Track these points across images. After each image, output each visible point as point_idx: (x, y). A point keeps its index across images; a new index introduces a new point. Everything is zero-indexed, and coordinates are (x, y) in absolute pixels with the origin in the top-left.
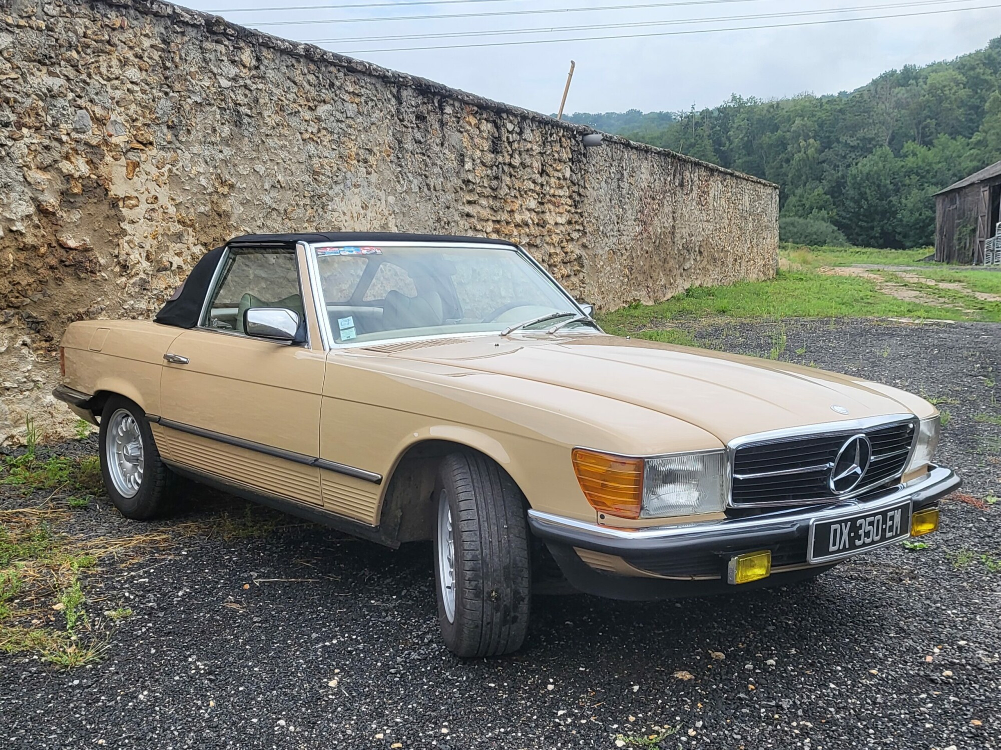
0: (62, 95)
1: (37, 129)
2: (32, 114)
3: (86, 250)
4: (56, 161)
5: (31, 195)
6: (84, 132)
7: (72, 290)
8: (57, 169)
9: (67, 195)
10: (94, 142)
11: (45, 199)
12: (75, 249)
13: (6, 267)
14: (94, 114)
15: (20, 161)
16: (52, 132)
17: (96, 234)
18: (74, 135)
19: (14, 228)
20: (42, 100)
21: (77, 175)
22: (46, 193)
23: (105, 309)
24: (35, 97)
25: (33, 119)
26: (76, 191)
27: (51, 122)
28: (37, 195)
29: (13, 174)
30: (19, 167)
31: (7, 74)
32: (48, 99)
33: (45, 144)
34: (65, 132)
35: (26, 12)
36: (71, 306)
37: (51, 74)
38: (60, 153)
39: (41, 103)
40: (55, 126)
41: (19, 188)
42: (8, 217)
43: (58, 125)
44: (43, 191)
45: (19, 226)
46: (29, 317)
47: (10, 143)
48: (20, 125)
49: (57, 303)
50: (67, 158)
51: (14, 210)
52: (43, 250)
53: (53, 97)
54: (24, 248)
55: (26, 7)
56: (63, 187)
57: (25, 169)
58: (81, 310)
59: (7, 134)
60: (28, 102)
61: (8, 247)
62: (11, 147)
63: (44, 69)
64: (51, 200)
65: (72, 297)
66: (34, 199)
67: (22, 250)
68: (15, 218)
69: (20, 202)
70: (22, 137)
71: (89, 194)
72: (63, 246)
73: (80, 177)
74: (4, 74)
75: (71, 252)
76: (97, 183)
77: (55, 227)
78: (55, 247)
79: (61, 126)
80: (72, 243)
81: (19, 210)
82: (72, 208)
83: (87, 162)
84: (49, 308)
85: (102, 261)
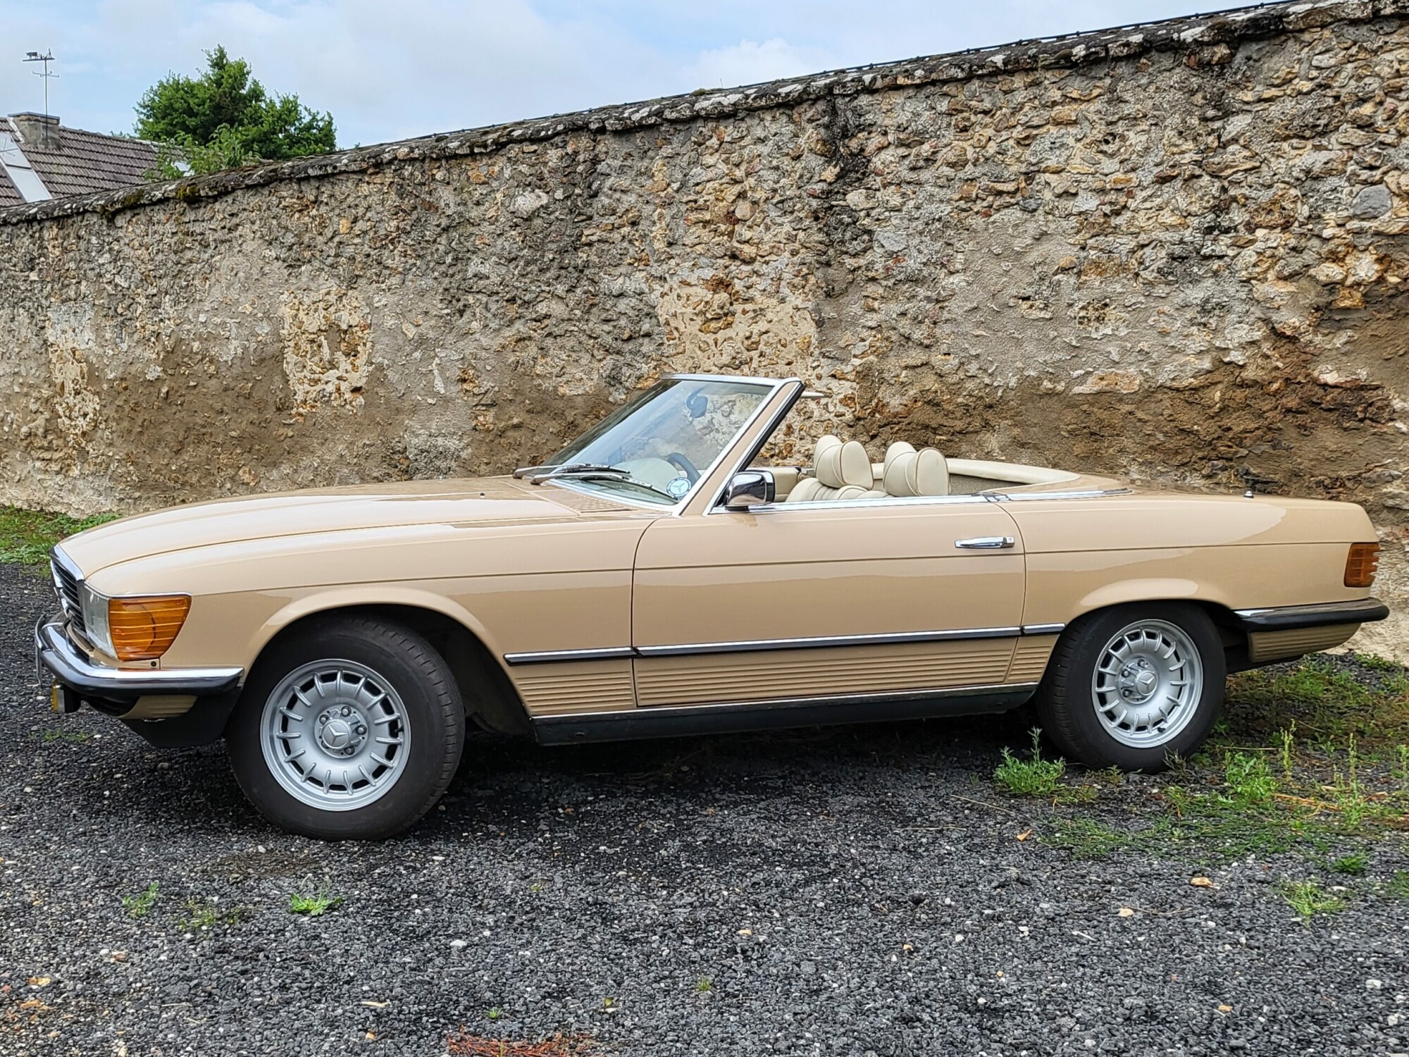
0: (1335, 172)
1: (1286, 227)
2: (1276, 208)
3: (1360, 388)
4: (1308, 266)
5: (1259, 314)
6: (1376, 217)
7: (1328, 444)
8: (1309, 276)
9: (1331, 310)
10: (1395, 229)
11: (1283, 319)
12: (1335, 386)
13: (1210, 407)
14: (1399, 188)
15: (1244, 273)
16: (1310, 226)
17: (1392, 364)
18: (1354, 224)
19: (1226, 360)
20: (1295, 187)
21: (1349, 282)
22: (1284, 311)
23: (1399, 477)
24: (1282, 186)
25: (1277, 215)
26: (1347, 303)
27: (1306, 214)
28: (1269, 315)
29: (1232, 291)
30: (1241, 281)
31: (1236, 166)
32: (1308, 183)
33: (1291, 246)
34: (1333, 223)
35: (1278, 78)
36: (1325, 467)
37: (1317, 148)
38: (1318, 253)
39: (1293, 192)
40: (1314, 217)
41: (1239, 308)
42: (1217, 344)
43: (1319, 217)
44: (1278, 308)
45: (1237, 357)
46: (1247, 473)
47: (1231, 253)
48: (1250, 228)
49: (1299, 460)
50: (1335, 257)
51: (1229, 337)
52: (1275, 386)
53: (1317, 178)
54: (1243, 385)
55: (1277, 71)
56: (1322, 301)
57: (1253, 282)
58: (1344, 474)
59: (1229, 241)
60: (1265, 196)
61: (1219, 382)
62: (1235, 257)
63: (1310, 144)
64: (1290, 320)
65: (1326, 454)
66: (1267, 321)
67: (1241, 386)
68: (1231, 346)
69: (1237, 326)
70: (1252, 242)
71: (1378, 306)
72: (1315, 382)
73: (1359, 284)
74: (1232, 167)
75: (1330, 390)
76: (1397, 288)
77: (1303, 357)
78: (1299, 383)
79: (1326, 216)
80: (1331, 378)
81: (1235, 335)
82: (1340, 329)
83: (1379, 260)
84: (1286, 465)
85: (1397, 404)
